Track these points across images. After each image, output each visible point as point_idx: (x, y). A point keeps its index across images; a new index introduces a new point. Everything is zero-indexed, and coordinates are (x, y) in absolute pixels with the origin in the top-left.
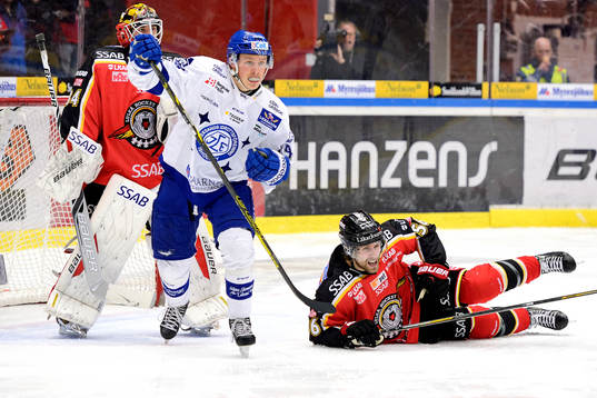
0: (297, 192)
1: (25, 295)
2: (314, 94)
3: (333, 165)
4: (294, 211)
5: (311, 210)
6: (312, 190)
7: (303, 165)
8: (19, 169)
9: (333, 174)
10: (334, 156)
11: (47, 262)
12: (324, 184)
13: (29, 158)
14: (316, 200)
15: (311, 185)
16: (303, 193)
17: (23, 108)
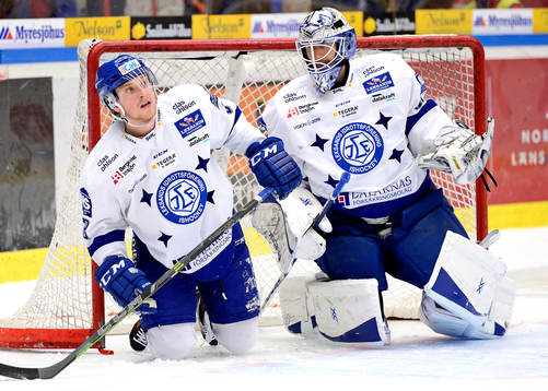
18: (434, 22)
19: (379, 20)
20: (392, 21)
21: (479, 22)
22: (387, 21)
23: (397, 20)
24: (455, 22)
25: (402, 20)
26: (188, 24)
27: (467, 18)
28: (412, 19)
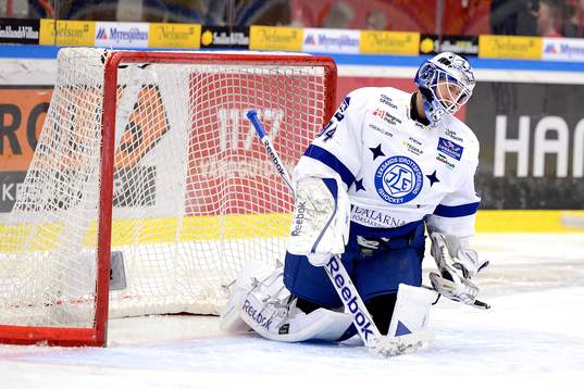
0: (505, 179)
1: (150, 304)
2: (529, 54)
3: (552, 146)
4: (499, 204)
5: (520, 203)
6: (523, 178)
7: (512, 146)
8: (147, 143)
9: (551, 159)
10: (552, 135)
11: (180, 263)
12: (539, 171)
13: (160, 129)
14: (528, 191)
15: (522, 171)
16: (512, 181)
17: (154, 66)
18: (267, 38)
19: (215, 34)
20: (228, 35)
21: (310, 40)
22: (224, 34)
23: (232, 35)
24: (287, 39)
25: (237, 34)
26: (36, 27)
27: (299, 36)
28: (247, 34)
